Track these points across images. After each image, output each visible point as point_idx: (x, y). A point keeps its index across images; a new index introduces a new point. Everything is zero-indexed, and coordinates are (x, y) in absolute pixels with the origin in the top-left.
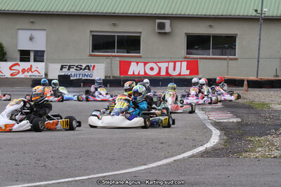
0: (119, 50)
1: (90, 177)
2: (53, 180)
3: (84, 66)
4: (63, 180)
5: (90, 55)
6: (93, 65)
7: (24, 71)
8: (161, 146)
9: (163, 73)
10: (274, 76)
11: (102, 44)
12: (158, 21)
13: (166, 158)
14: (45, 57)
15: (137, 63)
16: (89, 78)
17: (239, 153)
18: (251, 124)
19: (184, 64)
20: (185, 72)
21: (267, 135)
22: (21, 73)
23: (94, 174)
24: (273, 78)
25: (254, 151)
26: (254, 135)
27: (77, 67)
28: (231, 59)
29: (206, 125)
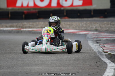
20: (78, 2)
29: (101, 58)
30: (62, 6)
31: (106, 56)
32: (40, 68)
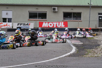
0: (39, 18)
1: (28, 64)
2: (15, 65)
3: (26, 24)
4: (19, 65)
5: (28, 20)
6: (29, 23)
7: (4, 26)
8: (54, 53)
9: (55, 26)
10: (95, 27)
11: (32, 16)
12: (53, 7)
13: (56, 57)
14: (12, 21)
15: (46, 23)
16: (28, 28)
17: (83, 55)
18: (87, 45)
19: (63, 23)
20: (63, 26)
21: (92, 49)
22: (3, 26)
23: (30, 63)
24: (95, 28)
25: (88, 55)
26: (88, 49)
27: (23, 24)
28: (79, 21)
29: (71, 45)
30: (58, 27)
31: (72, 44)
32: (50, 48)
